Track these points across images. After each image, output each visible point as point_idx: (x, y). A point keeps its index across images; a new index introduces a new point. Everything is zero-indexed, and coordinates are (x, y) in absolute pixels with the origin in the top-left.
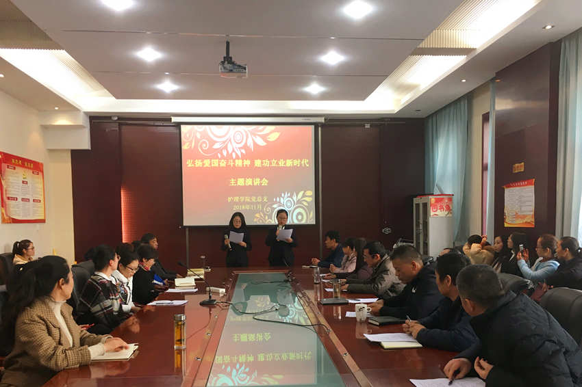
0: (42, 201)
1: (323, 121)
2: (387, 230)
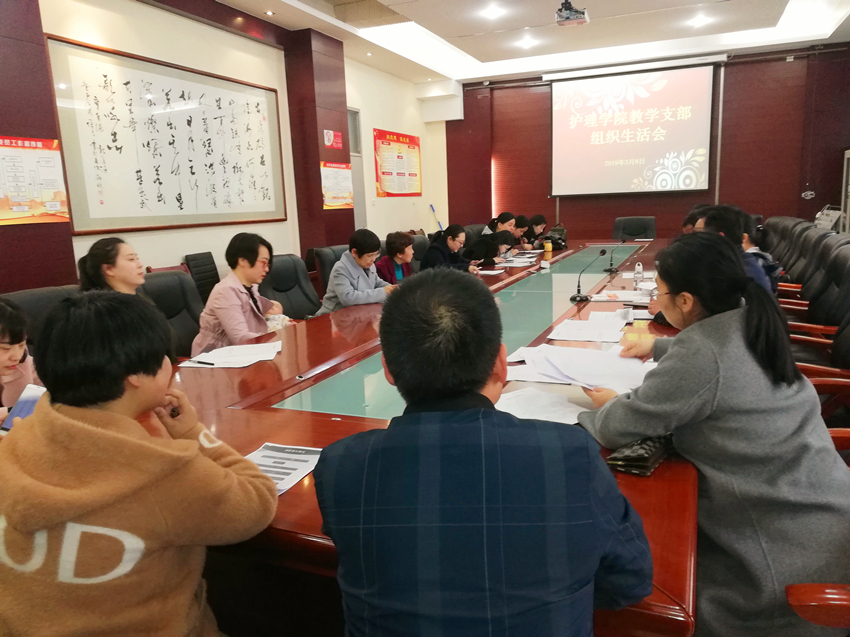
0: (418, 175)
1: (726, 59)
2: (808, 195)
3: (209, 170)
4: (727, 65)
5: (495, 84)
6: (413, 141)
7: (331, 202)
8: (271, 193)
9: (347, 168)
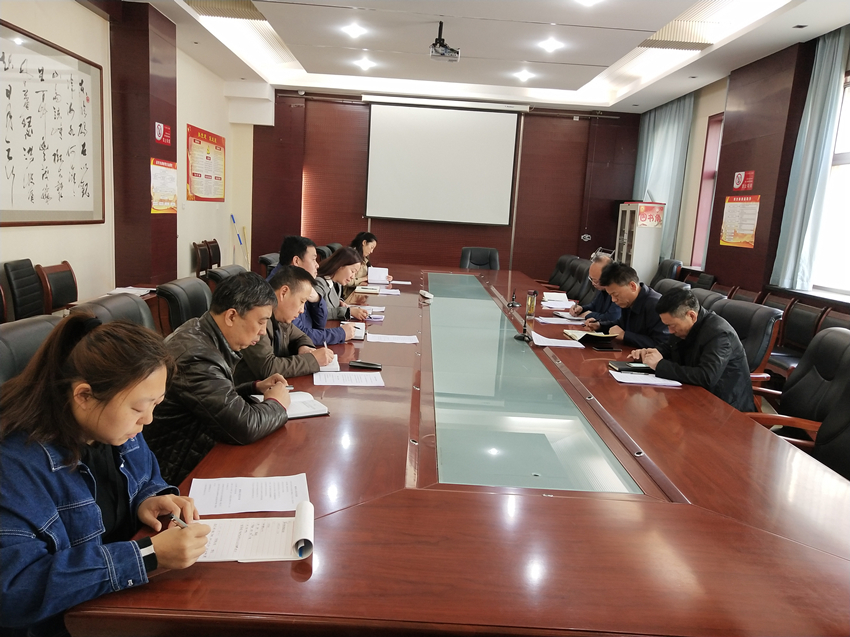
0: (223, 179)
1: (528, 110)
2: (586, 237)
3: (28, 156)
4: (526, 115)
5: (311, 95)
6: (219, 142)
7: (158, 207)
8: (90, 190)
9: (174, 167)
